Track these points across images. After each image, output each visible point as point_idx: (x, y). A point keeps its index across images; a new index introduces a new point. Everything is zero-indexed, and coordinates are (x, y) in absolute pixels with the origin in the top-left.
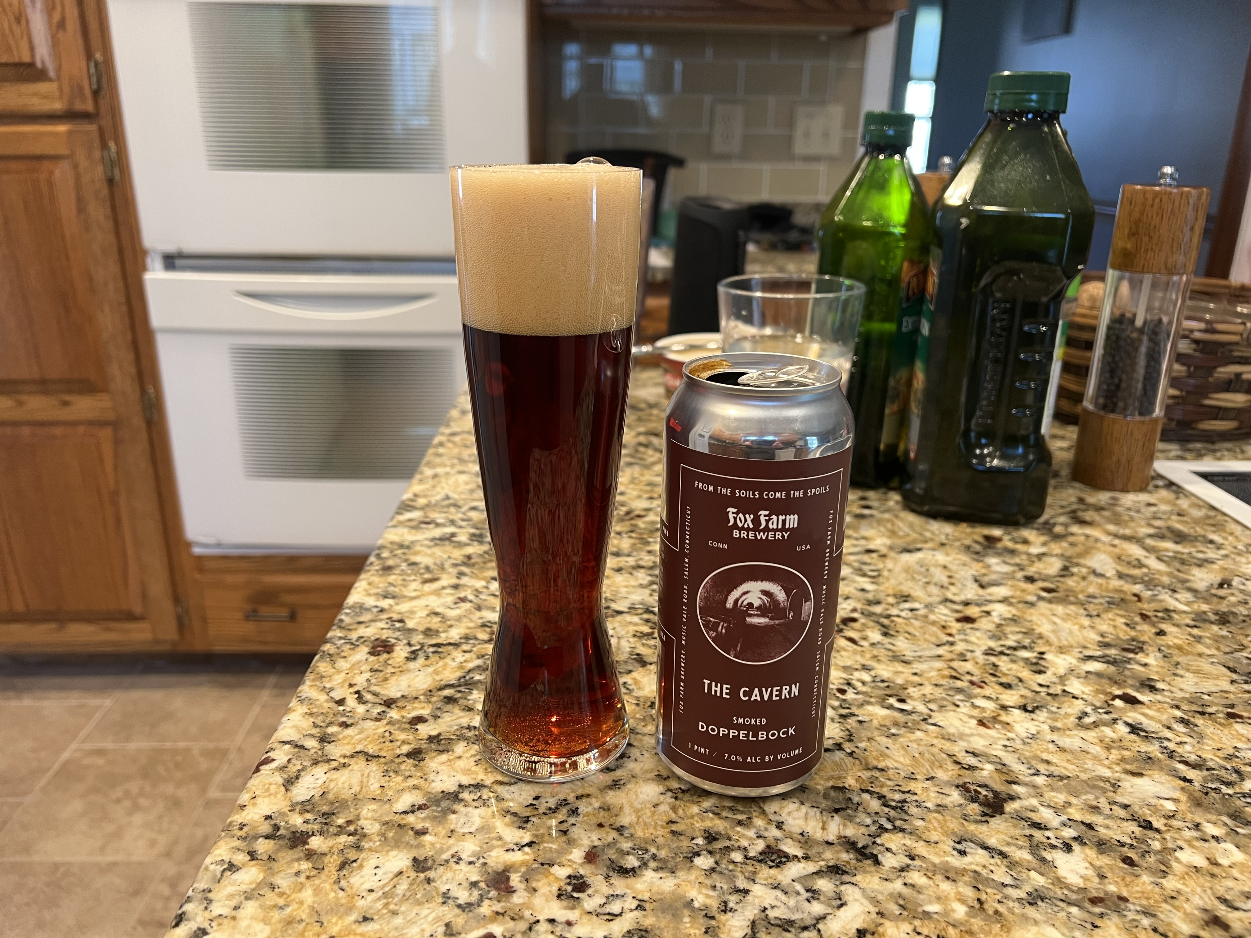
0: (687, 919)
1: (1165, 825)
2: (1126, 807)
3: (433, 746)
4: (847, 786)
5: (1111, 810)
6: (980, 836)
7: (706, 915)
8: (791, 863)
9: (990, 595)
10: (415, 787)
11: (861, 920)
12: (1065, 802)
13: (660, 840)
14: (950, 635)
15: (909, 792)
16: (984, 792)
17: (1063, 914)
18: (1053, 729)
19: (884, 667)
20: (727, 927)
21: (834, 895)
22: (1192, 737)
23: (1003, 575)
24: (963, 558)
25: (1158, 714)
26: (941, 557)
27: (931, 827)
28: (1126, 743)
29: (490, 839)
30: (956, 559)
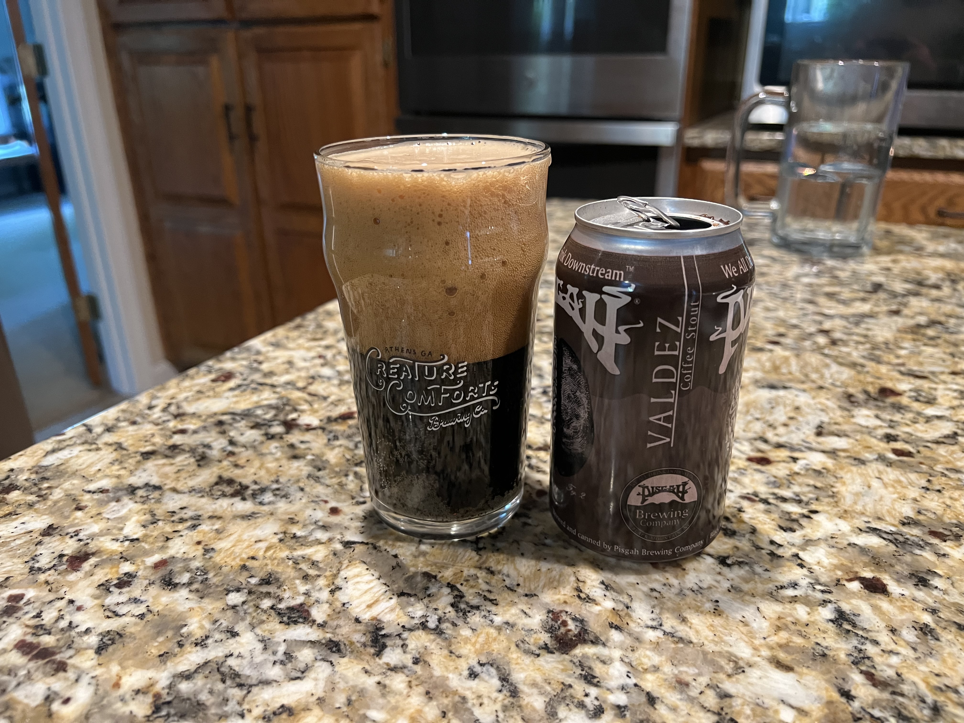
0: (161, 639)
2: (725, 696)
3: (168, 452)
4: (440, 575)
5: (701, 693)
6: (513, 666)
7: (178, 643)
8: (302, 625)
9: (819, 443)
10: (118, 477)
11: (297, 698)
12: (654, 666)
13: (226, 569)
15: (491, 600)
16: (571, 625)
18: (733, 589)
20: (182, 658)
21: (302, 666)
22: (915, 649)
23: (859, 428)
24: (830, 404)
25: (897, 612)
26: (803, 399)
27: (473, 640)
28: (810, 630)
29: (115, 527)
30: (820, 403)
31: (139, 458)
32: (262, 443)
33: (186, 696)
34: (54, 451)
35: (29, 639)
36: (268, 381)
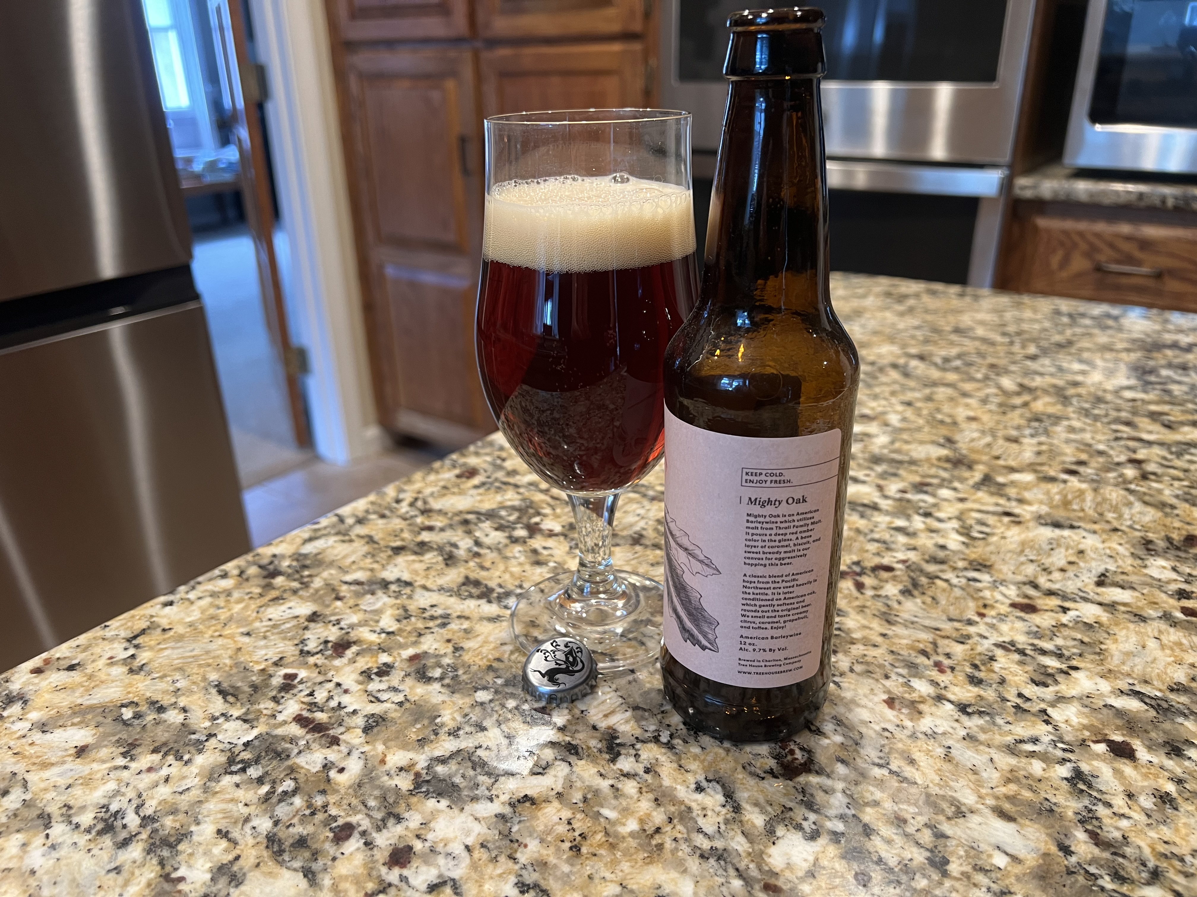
0: (418, 726)
1: (963, 873)
2: (941, 836)
3: (416, 548)
5: (918, 830)
6: (738, 785)
7: (434, 731)
9: (1097, 594)
11: (538, 790)
12: (875, 801)
13: (474, 668)
14: (982, 615)
16: (798, 754)
17: (723, 880)
18: (969, 738)
19: (859, 618)
20: (437, 745)
21: (544, 763)
22: (1149, 816)
23: (1149, 580)
24: (1121, 549)
25: (1139, 778)
26: (1090, 542)
27: (702, 758)
28: (1042, 786)
29: (372, 620)
30: (1110, 548)
31: (390, 553)
32: (506, 546)
33: (442, 777)
34: (311, 540)
35: (305, 714)
36: (511, 480)
